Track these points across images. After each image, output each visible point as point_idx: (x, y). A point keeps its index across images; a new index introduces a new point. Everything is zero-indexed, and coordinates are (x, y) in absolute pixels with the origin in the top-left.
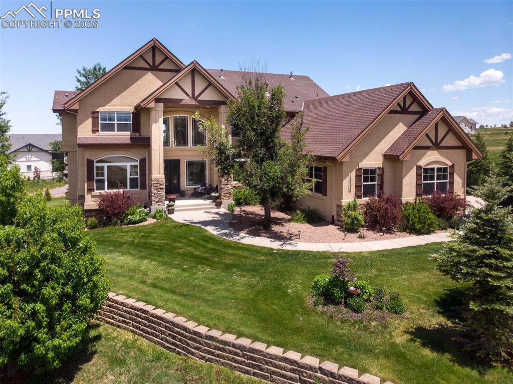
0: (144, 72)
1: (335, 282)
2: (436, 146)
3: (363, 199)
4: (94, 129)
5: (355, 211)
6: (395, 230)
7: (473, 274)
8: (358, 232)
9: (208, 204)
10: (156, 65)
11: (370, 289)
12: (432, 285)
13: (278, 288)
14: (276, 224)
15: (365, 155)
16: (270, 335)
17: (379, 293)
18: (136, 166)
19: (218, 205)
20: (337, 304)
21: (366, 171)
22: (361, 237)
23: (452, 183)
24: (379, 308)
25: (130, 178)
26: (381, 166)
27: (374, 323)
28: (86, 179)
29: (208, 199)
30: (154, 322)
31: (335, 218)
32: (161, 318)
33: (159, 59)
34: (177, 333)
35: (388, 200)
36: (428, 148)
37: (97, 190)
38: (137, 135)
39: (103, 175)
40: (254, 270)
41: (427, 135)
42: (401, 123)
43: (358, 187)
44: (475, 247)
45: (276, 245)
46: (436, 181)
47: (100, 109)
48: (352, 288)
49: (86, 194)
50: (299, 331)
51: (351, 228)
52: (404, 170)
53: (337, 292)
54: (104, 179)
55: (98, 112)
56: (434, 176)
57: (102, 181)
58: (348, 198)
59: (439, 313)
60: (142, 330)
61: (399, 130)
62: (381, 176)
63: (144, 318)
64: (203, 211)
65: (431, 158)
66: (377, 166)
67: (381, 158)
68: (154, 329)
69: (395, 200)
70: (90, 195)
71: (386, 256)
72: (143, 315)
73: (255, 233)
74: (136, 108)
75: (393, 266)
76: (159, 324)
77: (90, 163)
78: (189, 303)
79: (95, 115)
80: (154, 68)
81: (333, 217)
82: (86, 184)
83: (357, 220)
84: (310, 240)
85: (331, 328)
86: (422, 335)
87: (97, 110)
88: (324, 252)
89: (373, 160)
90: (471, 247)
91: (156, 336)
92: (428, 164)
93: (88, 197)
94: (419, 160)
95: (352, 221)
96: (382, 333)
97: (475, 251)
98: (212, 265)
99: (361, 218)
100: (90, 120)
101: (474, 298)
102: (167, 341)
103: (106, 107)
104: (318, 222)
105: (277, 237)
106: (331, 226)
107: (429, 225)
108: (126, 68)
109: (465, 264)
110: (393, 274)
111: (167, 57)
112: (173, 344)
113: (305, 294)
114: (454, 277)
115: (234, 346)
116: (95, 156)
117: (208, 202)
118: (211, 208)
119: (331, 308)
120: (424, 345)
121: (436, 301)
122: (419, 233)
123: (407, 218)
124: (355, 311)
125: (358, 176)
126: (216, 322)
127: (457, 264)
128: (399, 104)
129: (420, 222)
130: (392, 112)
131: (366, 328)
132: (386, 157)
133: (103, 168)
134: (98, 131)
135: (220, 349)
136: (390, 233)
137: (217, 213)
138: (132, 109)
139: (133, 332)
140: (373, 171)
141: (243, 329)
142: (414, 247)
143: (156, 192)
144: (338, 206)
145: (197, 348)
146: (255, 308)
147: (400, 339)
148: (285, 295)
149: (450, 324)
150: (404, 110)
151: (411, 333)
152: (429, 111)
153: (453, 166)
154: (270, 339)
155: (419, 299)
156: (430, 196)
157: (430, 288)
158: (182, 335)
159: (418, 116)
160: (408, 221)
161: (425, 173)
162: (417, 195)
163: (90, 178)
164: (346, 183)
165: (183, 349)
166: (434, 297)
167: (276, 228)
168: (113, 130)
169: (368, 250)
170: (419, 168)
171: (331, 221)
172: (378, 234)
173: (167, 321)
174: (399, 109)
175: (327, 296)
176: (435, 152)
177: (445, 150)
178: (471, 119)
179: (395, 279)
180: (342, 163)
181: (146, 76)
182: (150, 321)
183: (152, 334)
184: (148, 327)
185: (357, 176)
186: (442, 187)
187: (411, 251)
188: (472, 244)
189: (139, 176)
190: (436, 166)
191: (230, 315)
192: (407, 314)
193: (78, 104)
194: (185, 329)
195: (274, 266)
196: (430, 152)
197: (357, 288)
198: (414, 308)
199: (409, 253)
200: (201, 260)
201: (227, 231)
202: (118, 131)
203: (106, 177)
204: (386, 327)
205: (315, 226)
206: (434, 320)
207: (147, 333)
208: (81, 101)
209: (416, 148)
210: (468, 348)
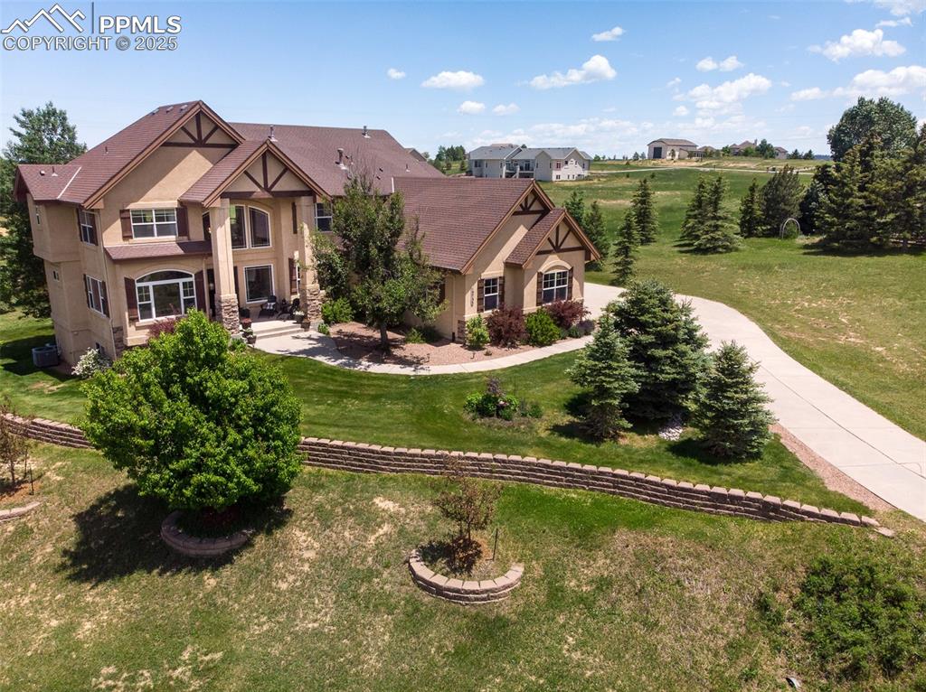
0: (187, 149)
1: (487, 399)
2: (557, 249)
3: (485, 312)
4: (126, 235)
5: (480, 327)
6: (518, 343)
7: (595, 381)
8: (484, 349)
9: (292, 327)
10: (203, 138)
11: (515, 401)
12: (560, 393)
13: (434, 410)
14: (396, 347)
15: (488, 265)
16: (447, 445)
17: (523, 404)
18: (191, 283)
19: (306, 327)
20: (492, 416)
21: (488, 282)
22: (488, 354)
23: (570, 288)
24: (524, 415)
25: (184, 300)
26: (502, 275)
27: (522, 427)
28: (126, 306)
29: (288, 319)
30: (334, 452)
31: (456, 335)
32: (343, 447)
33: (206, 130)
34: (364, 456)
35: (511, 314)
36: (549, 252)
37: (142, 319)
38: (185, 239)
39: (148, 298)
40: (402, 397)
41: (549, 239)
42: (522, 226)
43: (480, 300)
44: (597, 363)
45: (408, 371)
46: (555, 287)
47: (132, 206)
48: (502, 403)
49: (128, 325)
50: (467, 439)
51: (476, 346)
52: (526, 278)
53: (491, 407)
54: (150, 304)
55: (128, 210)
56: (553, 282)
57: (148, 307)
58: (471, 314)
59: (568, 414)
60: (322, 461)
61: (521, 232)
62: (502, 286)
63: (323, 451)
64: (290, 336)
65: (552, 263)
66: (498, 276)
67: (502, 266)
68: (336, 457)
69: (516, 313)
70: (133, 327)
71: (516, 372)
72: (321, 448)
73: (378, 360)
74: (181, 202)
75: (526, 380)
76: (341, 453)
77: (129, 284)
78: (360, 432)
79: (124, 215)
80: (200, 143)
81: (454, 334)
82: (127, 314)
83: (484, 337)
84: (440, 363)
85: (492, 434)
86: (557, 429)
87: (128, 208)
88: (461, 374)
89: (495, 270)
90: (594, 363)
91: (339, 463)
92: (549, 270)
93: (130, 330)
94: (540, 267)
95: (478, 338)
96: (530, 432)
97: (596, 365)
98: (356, 397)
99: (486, 334)
100: (119, 222)
101: (594, 398)
102: (352, 465)
103: (140, 202)
104: (437, 341)
105: (403, 361)
106: (453, 345)
107: (551, 336)
108: (166, 144)
109: (589, 375)
110: (527, 387)
111: (218, 125)
112: (360, 466)
113: (460, 413)
114: (582, 385)
115: (422, 456)
116: (136, 273)
117: (290, 323)
118: (298, 331)
119: (487, 420)
120: (561, 435)
121: (565, 405)
122: (541, 345)
123: (529, 330)
124: (507, 419)
125: (480, 288)
126: (397, 442)
127: (584, 375)
128: (521, 205)
129: (543, 334)
130: (516, 213)
131: (518, 431)
132: (508, 265)
133: (147, 288)
134: (131, 237)
135: (409, 461)
136: (514, 347)
137: (309, 338)
138: (174, 204)
139: (310, 465)
140: (494, 281)
141: (423, 444)
142: (539, 360)
143: (227, 316)
144: (459, 322)
145: (387, 465)
146: (424, 428)
147: (544, 434)
148: (443, 415)
149: (576, 420)
150: (525, 210)
151: (550, 430)
152: (550, 211)
153: (572, 270)
154: (449, 447)
155: (552, 405)
156: (550, 304)
157: (559, 396)
158: (370, 457)
159: (538, 215)
160: (531, 333)
161: (546, 279)
162: (538, 304)
163: (132, 305)
164: (468, 297)
165: (372, 468)
166: (563, 402)
167: (397, 352)
168: (153, 235)
169: (500, 367)
170: (540, 274)
171: (451, 338)
172: (503, 349)
173: (349, 448)
174: (521, 210)
175: (482, 410)
176: (555, 256)
177: (565, 253)
178: (583, 153)
179: (531, 392)
180: (465, 276)
181: (191, 155)
182: (330, 452)
183: (334, 463)
184: (329, 457)
185: (478, 288)
186: (561, 293)
187: (538, 364)
188: (594, 360)
189: (195, 296)
190: (556, 271)
191: (406, 435)
192: (544, 417)
193: (101, 201)
194: (373, 451)
195: (420, 392)
196: (551, 257)
197: (505, 402)
198: (549, 412)
199: (537, 367)
200: (342, 395)
201: (344, 360)
202: (158, 235)
203: (152, 301)
204: (532, 428)
205: (437, 346)
206: (566, 419)
207: (330, 462)
208: (105, 198)
209: (540, 253)
210: (589, 432)
